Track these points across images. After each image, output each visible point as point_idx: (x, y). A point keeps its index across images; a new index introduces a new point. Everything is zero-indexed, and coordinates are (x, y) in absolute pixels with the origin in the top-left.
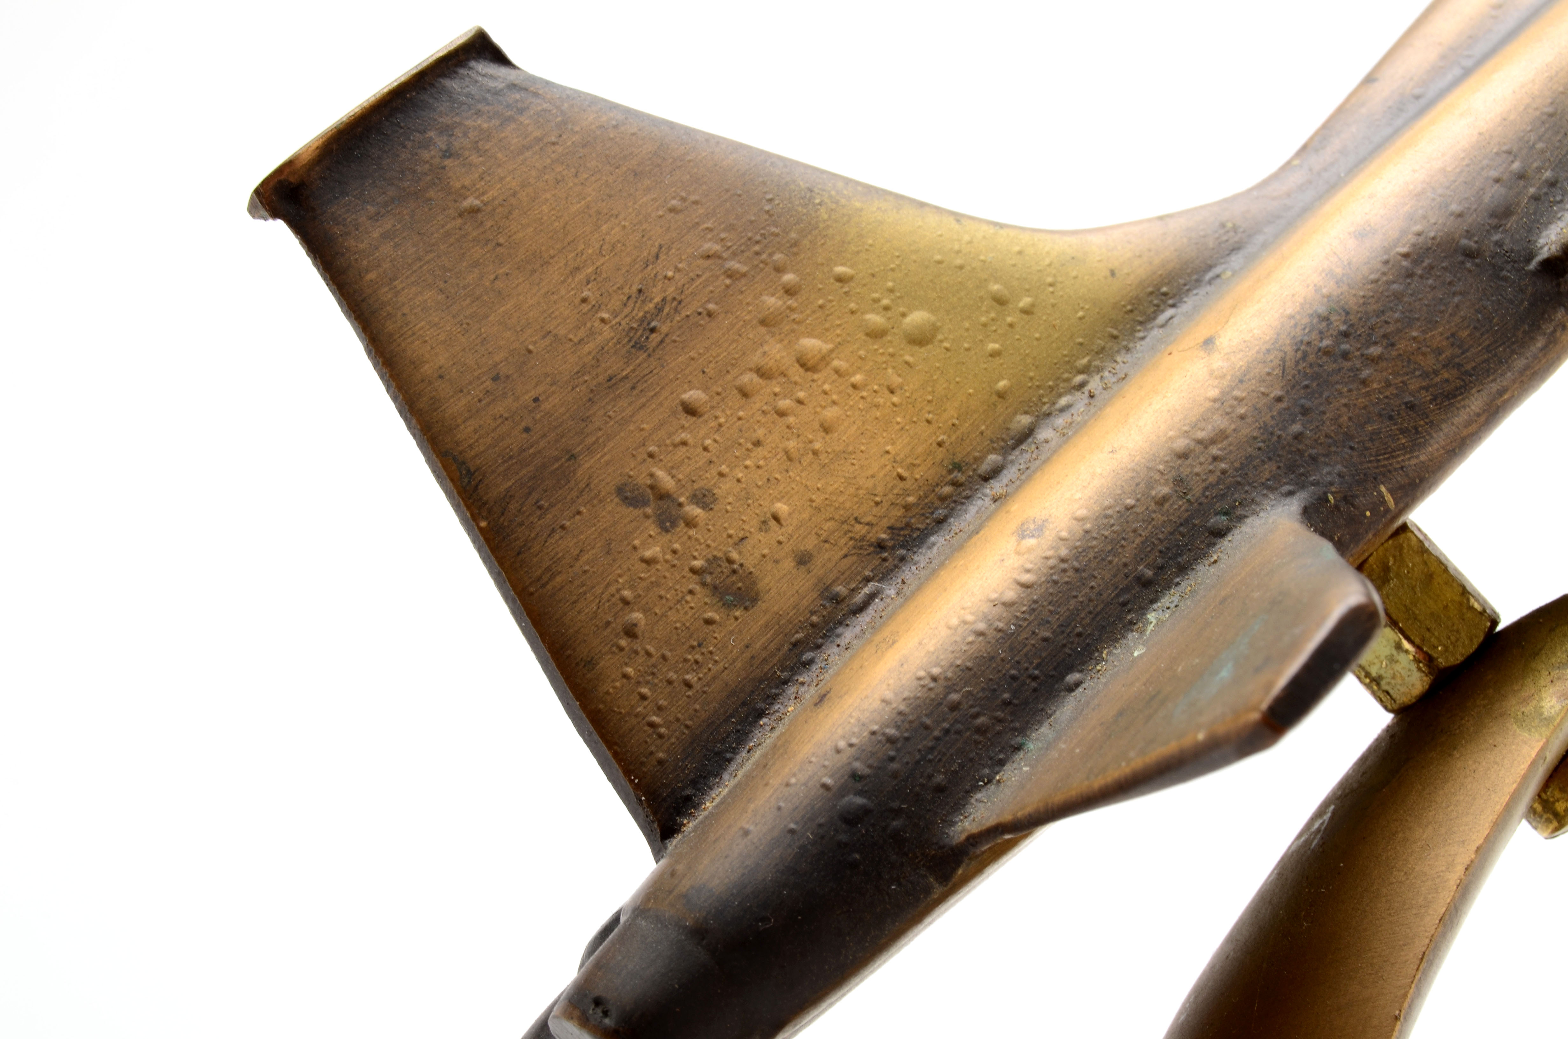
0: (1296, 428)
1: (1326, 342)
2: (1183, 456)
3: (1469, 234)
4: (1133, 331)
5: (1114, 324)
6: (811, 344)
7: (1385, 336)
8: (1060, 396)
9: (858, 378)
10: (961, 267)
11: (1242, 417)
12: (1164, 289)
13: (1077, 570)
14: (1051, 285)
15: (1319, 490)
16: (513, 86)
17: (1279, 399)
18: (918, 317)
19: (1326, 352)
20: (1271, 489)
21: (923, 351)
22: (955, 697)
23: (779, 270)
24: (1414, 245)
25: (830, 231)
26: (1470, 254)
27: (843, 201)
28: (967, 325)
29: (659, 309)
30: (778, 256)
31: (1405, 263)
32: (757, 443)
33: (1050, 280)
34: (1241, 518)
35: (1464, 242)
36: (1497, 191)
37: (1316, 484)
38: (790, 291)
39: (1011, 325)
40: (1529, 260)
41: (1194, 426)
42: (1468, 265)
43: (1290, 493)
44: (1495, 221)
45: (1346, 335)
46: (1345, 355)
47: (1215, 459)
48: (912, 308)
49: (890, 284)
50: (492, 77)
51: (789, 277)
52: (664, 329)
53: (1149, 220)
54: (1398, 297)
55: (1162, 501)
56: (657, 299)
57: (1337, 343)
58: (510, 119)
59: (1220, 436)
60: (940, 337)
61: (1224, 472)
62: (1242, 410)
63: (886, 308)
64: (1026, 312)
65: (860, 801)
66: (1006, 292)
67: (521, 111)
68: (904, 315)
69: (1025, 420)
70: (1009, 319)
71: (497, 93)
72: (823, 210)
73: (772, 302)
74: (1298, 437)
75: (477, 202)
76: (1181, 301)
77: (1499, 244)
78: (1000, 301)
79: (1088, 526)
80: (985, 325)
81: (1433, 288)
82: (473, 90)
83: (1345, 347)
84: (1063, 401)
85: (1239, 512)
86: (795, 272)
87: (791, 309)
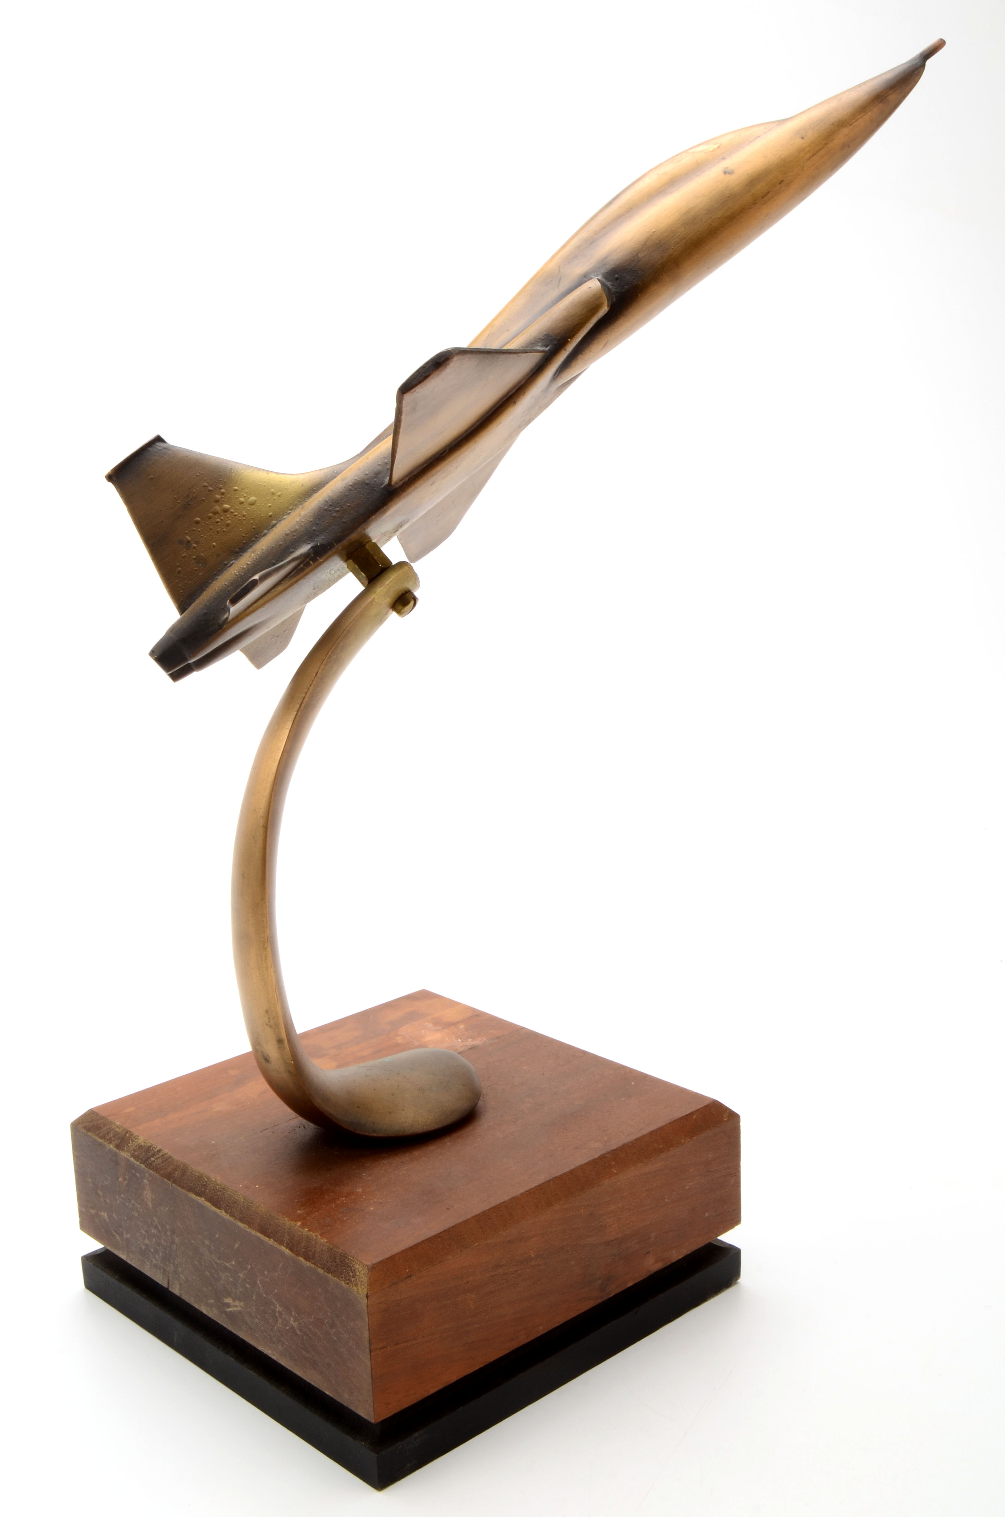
0: (314, 528)
1: (326, 507)
2: (287, 535)
3: (368, 479)
4: (305, 499)
5: (300, 498)
6: (227, 506)
7: (341, 506)
8: (284, 516)
9: (236, 514)
10: (265, 486)
11: (302, 526)
12: (315, 489)
13: (259, 561)
14: (286, 489)
15: (317, 542)
16: (164, 448)
17: (312, 521)
18: (253, 498)
19: (326, 510)
20: (305, 542)
21: (252, 507)
22: (229, 589)
23: (221, 489)
24: (353, 483)
25: (234, 479)
26: (367, 484)
27: (239, 471)
28: (264, 500)
29: (191, 499)
30: (221, 486)
31: (350, 487)
32: (211, 529)
33: (286, 488)
34: (297, 549)
35: (367, 481)
36: (379, 467)
37: (316, 541)
38: (223, 494)
39: (275, 499)
40: (382, 485)
41: (291, 528)
42: (366, 487)
43: (309, 543)
44: (376, 476)
45: (331, 505)
46: (330, 511)
47: (294, 536)
48: (251, 496)
49: (247, 491)
50: (160, 446)
51: (223, 490)
52: (192, 504)
53: (317, 470)
54: (346, 496)
55: (281, 545)
56: (191, 497)
57: (328, 507)
58: (162, 456)
59: (296, 531)
60: (257, 503)
61: (295, 539)
62: (302, 524)
63: (245, 497)
64: (279, 496)
65: (206, 611)
66: (275, 491)
67: (165, 454)
68: (249, 498)
69: (275, 522)
70: (275, 498)
71: (160, 450)
72: (233, 474)
73: (218, 496)
74: (314, 530)
75: (152, 477)
76: (318, 492)
77: (375, 481)
78: (273, 494)
79: (264, 551)
80: (268, 500)
81: (355, 493)
82: (155, 450)
83: (330, 508)
84: (284, 517)
85: (297, 548)
86: (225, 489)
87: (222, 498)
